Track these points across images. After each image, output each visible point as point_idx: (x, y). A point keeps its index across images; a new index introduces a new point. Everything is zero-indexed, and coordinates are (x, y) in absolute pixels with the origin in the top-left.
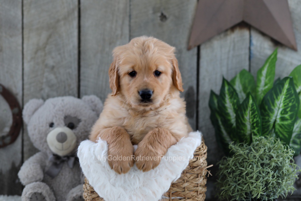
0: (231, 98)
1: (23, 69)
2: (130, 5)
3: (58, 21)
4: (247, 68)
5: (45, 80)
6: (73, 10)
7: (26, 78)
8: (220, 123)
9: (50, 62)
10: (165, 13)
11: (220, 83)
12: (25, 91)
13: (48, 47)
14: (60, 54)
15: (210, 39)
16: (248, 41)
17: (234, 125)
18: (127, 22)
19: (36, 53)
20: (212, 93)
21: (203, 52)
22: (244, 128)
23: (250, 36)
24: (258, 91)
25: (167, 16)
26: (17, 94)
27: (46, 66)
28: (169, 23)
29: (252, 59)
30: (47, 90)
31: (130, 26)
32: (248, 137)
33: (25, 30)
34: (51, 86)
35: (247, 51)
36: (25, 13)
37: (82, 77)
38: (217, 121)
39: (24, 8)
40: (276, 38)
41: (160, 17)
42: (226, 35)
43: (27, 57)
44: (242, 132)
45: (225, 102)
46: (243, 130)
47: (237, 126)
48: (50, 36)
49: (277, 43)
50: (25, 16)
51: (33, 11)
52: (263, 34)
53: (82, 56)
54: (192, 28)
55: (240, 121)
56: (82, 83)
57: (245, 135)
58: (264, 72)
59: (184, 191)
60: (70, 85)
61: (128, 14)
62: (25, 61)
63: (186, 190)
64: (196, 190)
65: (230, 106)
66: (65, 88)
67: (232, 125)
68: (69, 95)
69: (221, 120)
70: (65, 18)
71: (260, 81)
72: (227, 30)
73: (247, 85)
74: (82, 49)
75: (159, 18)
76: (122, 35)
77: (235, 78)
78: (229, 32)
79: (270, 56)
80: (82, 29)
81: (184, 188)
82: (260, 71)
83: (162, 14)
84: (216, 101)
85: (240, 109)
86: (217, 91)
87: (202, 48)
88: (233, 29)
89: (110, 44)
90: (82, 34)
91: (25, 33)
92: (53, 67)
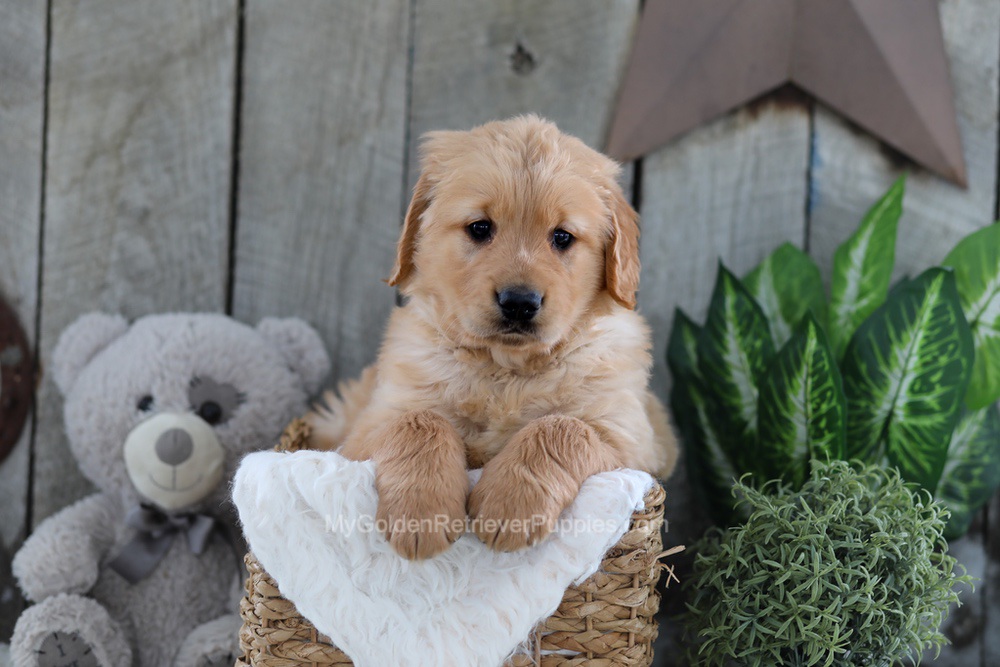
0: (743, 334)
1: (42, 217)
2: (413, 16)
3: (168, 59)
4: (798, 240)
5: (114, 256)
6: (221, 24)
7: (49, 247)
8: (704, 418)
9: (137, 197)
10: (529, 47)
11: (706, 286)
12: (46, 289)
13: (130, 145)
14: (169, 170)
15: (676, 139)
16: (802, 150)
17: (753, 424)
18: (399, 71)
19: (89, 163)
20: (680, 318)
21: (652, 181)
22: (785, 436)
23: (812, 135)
24: (836, 317)
25: (536, 56)
26: (19, 301)
27: (122, 208)
28: (540, 79)
29: (816, 212)
30: (120, 289)
31: (409, 84)
32: (798, 467)
33: (53, 85)
34: (136, 277)
35: (800, 184)
36: (57, 28)
37: (240, 252)
38: (694, 411)
39: (55, 12)
40: (897, 141)
41: (513, 57)
42: (731, 128)
43: (59, 176)
44: (779, 447)
45: (725, 348)
46: (783, 442)
47: (763, 430)
48: (138, 110)
49: (899, 160)
50: (55, 40)
51: (83, 23)
52: (856, 129)
53: (244, 182)
54: (618, 98)
55: (771, 411)
56: (241, 271)
57: (787, 459)
58: (858, 254)
59: (585, 630)
60: (199, 277)
61: (405, 44)
62: (50, 188)
63: (590, 627)
64: (623, 630)
65: (741, 360)
66: (182, 284)
67: (745, 424)
68: (197, 309)
69: (708, 411)
70: (193, 51)
71: (841, 281)
72: (734, 111)
73: (796, 295)
74: (244, 155)
75: (508, 63)
76: (381, 114)
77: (757, 271)
78: (741, 118)
79: (879, 203)
80: (247, 90)
81: (585, 620)
82: (844, 250)
83: (520, 49)
84: (690, 345)
85: (774, 370)
86: (697, 311)
87: (649, 166)
88: (754, 107)
89: (341, 142)
90: (246, 105)
91: (52, 95)
92: (145, 214)
